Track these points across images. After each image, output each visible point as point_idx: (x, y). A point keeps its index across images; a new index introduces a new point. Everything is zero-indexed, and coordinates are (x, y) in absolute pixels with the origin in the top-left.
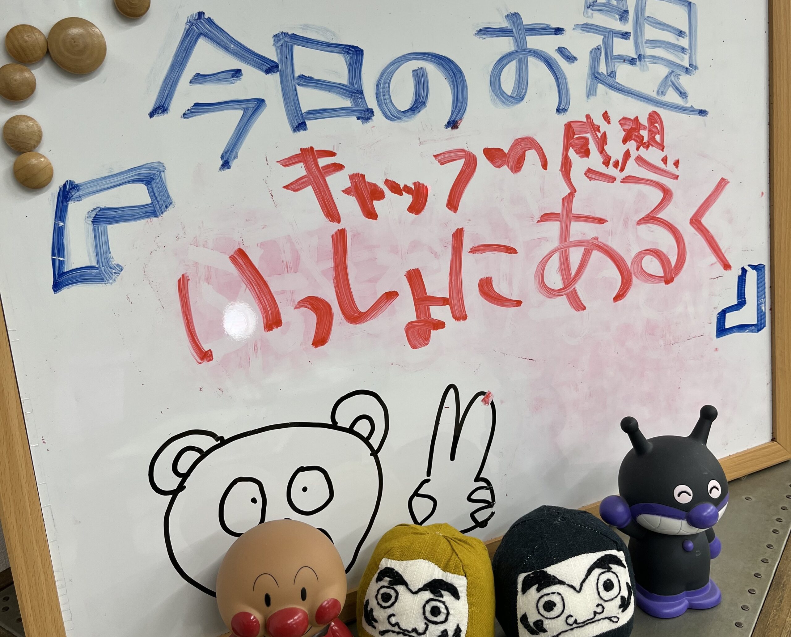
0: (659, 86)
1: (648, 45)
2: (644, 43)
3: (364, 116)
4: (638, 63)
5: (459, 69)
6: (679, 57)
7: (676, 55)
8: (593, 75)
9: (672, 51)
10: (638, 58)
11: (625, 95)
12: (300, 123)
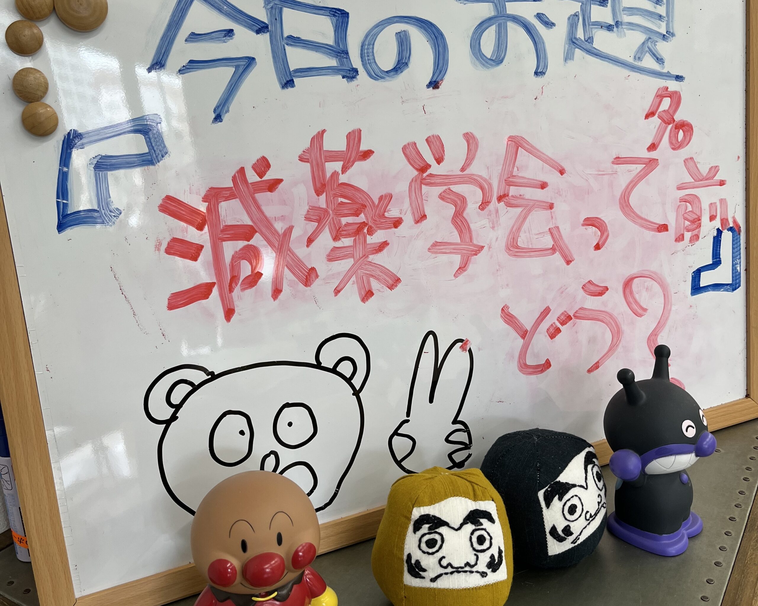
0: (636, 51)
1: (625, 12)
2: (621, 11)
3: (349, 75)
4: (615, 29)
5: (440, 33)
6: (657, 24)
7: (654, 22)
8: (570, 40)
9: (649, 18)
10: (616, 24)
11: (602, 60)
12: (288, 81)
